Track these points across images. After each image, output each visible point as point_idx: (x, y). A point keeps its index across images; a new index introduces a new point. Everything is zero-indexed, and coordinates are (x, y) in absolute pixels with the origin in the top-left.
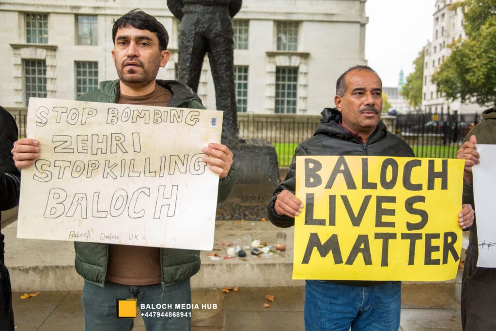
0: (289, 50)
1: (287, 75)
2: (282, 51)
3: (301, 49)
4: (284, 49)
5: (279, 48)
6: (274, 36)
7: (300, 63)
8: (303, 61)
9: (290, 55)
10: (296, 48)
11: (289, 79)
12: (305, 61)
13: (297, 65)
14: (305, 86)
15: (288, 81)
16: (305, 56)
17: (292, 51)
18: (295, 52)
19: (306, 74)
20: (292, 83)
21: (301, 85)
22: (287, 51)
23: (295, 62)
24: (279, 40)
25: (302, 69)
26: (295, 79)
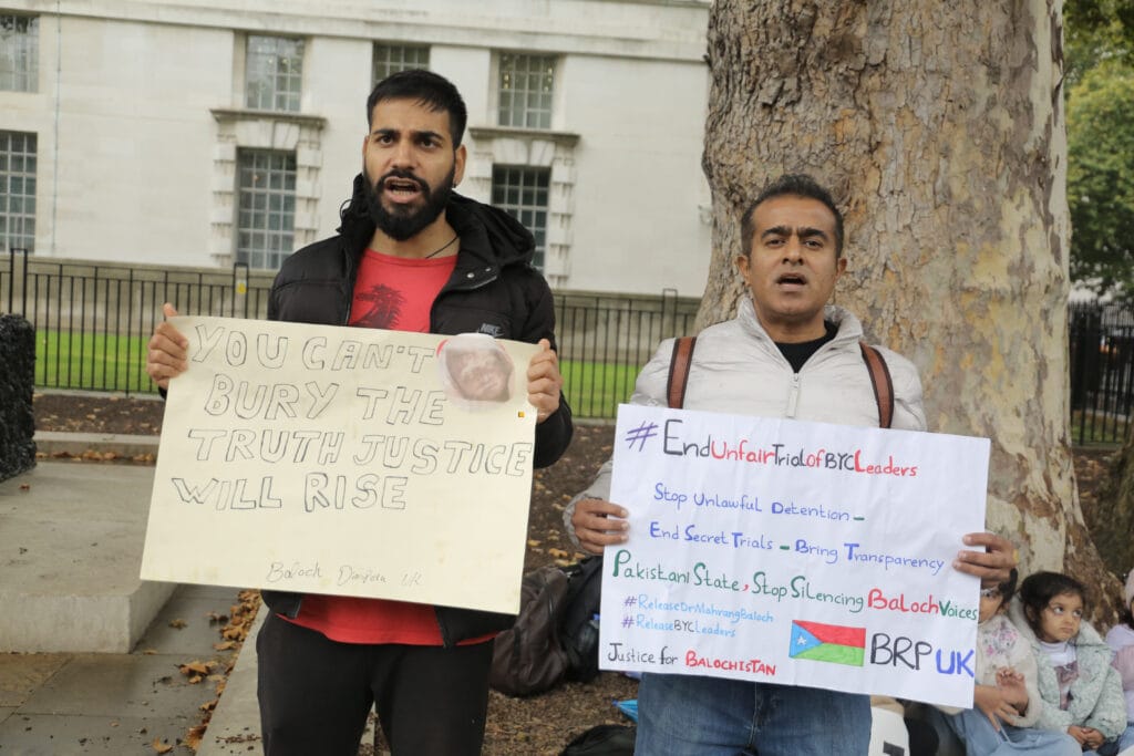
0: (528, 124)
1: (521, 188)
2: (511, 127)
3: (559, 125)
4: (518, 122)
5: (503, 118)
6: (490, 89)
7: (554, 159)
8: (561, 153)
9: (530, 137)
10: (547, 120)
11: (528, 199)
12: (568, 155)
13: (546, 163)
14: (567, 217)
15: (525, 203)
16: (569, 141)
17: (538, 129)
18: (545, 130)
19: (568, 186)
20: (535, 208)
21: (555, 215)
22: (524, 128)
23: (541, 155)
24: (504, 99)
25: (559, 174)
26: (543, 199)
